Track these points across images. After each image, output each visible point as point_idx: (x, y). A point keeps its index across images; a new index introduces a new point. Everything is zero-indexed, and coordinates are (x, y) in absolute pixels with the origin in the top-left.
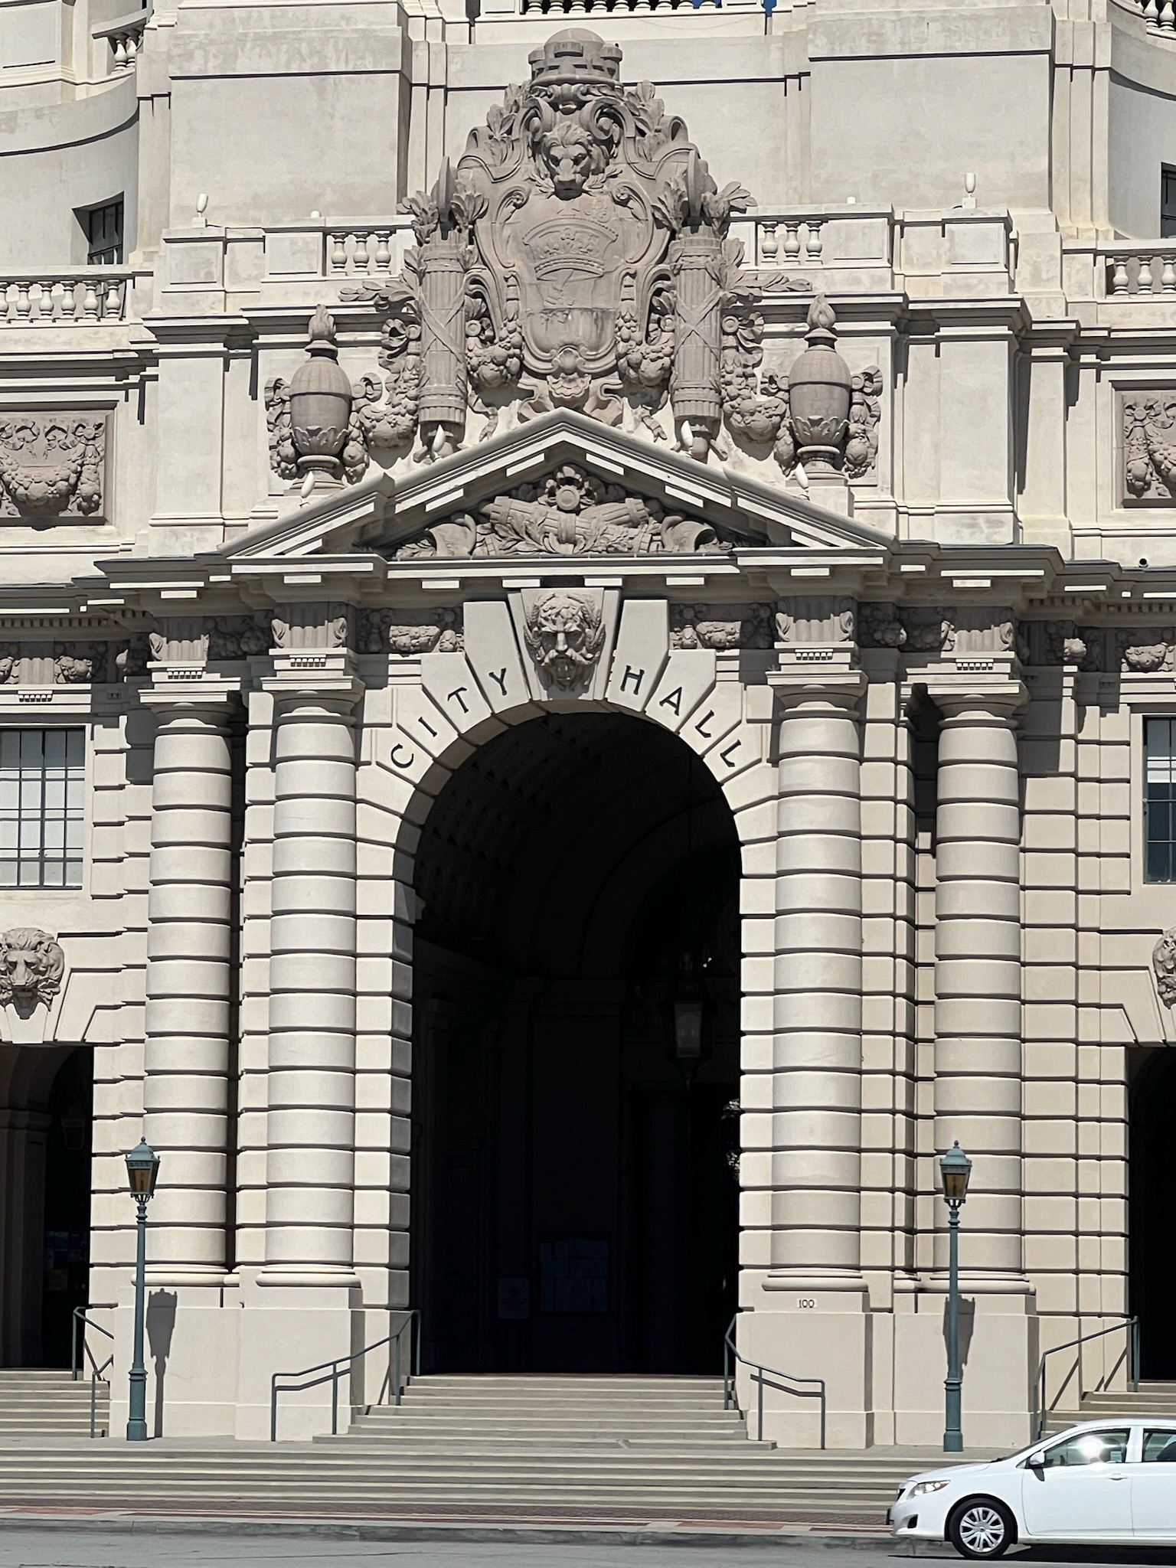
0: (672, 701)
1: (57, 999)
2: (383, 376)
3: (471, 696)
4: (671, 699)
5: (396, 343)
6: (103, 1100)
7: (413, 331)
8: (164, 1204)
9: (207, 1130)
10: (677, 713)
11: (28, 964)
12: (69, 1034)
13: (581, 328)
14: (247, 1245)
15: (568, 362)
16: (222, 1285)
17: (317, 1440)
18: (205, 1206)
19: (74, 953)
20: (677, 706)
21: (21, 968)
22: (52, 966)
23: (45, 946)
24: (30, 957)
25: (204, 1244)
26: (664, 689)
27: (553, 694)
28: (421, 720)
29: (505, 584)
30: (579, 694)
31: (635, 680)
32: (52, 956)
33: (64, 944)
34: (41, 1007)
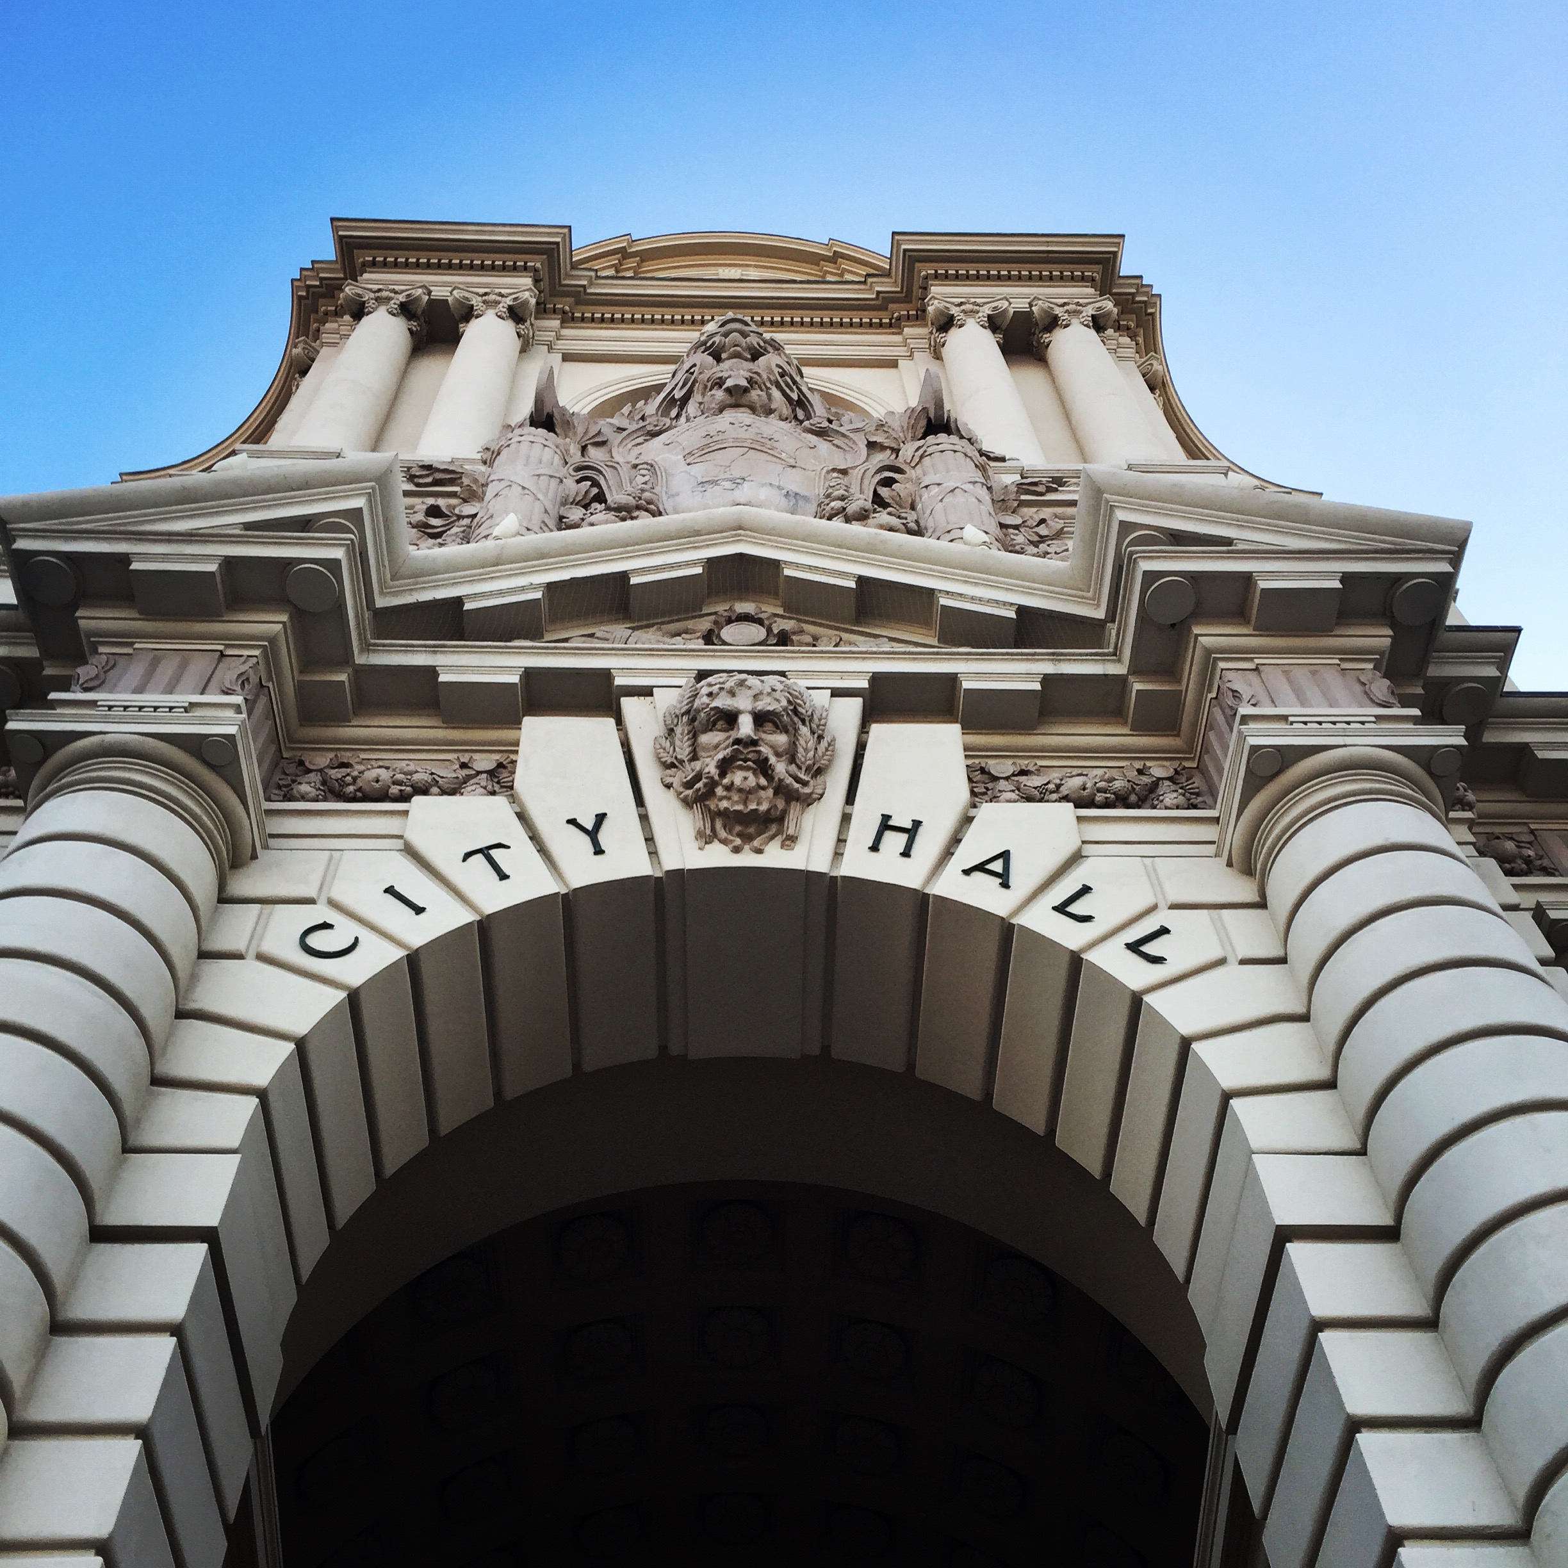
0: (996, 869)
3: (518, 856)
4: (989, 867)
7: (466, 510)
10: (1005, 886)
20: (1004, 876)
26: (971, 852)
27: (718, 856)
28: (390, 891)
29: (618, 681)
30: (774, 857)
31: (904, 837)
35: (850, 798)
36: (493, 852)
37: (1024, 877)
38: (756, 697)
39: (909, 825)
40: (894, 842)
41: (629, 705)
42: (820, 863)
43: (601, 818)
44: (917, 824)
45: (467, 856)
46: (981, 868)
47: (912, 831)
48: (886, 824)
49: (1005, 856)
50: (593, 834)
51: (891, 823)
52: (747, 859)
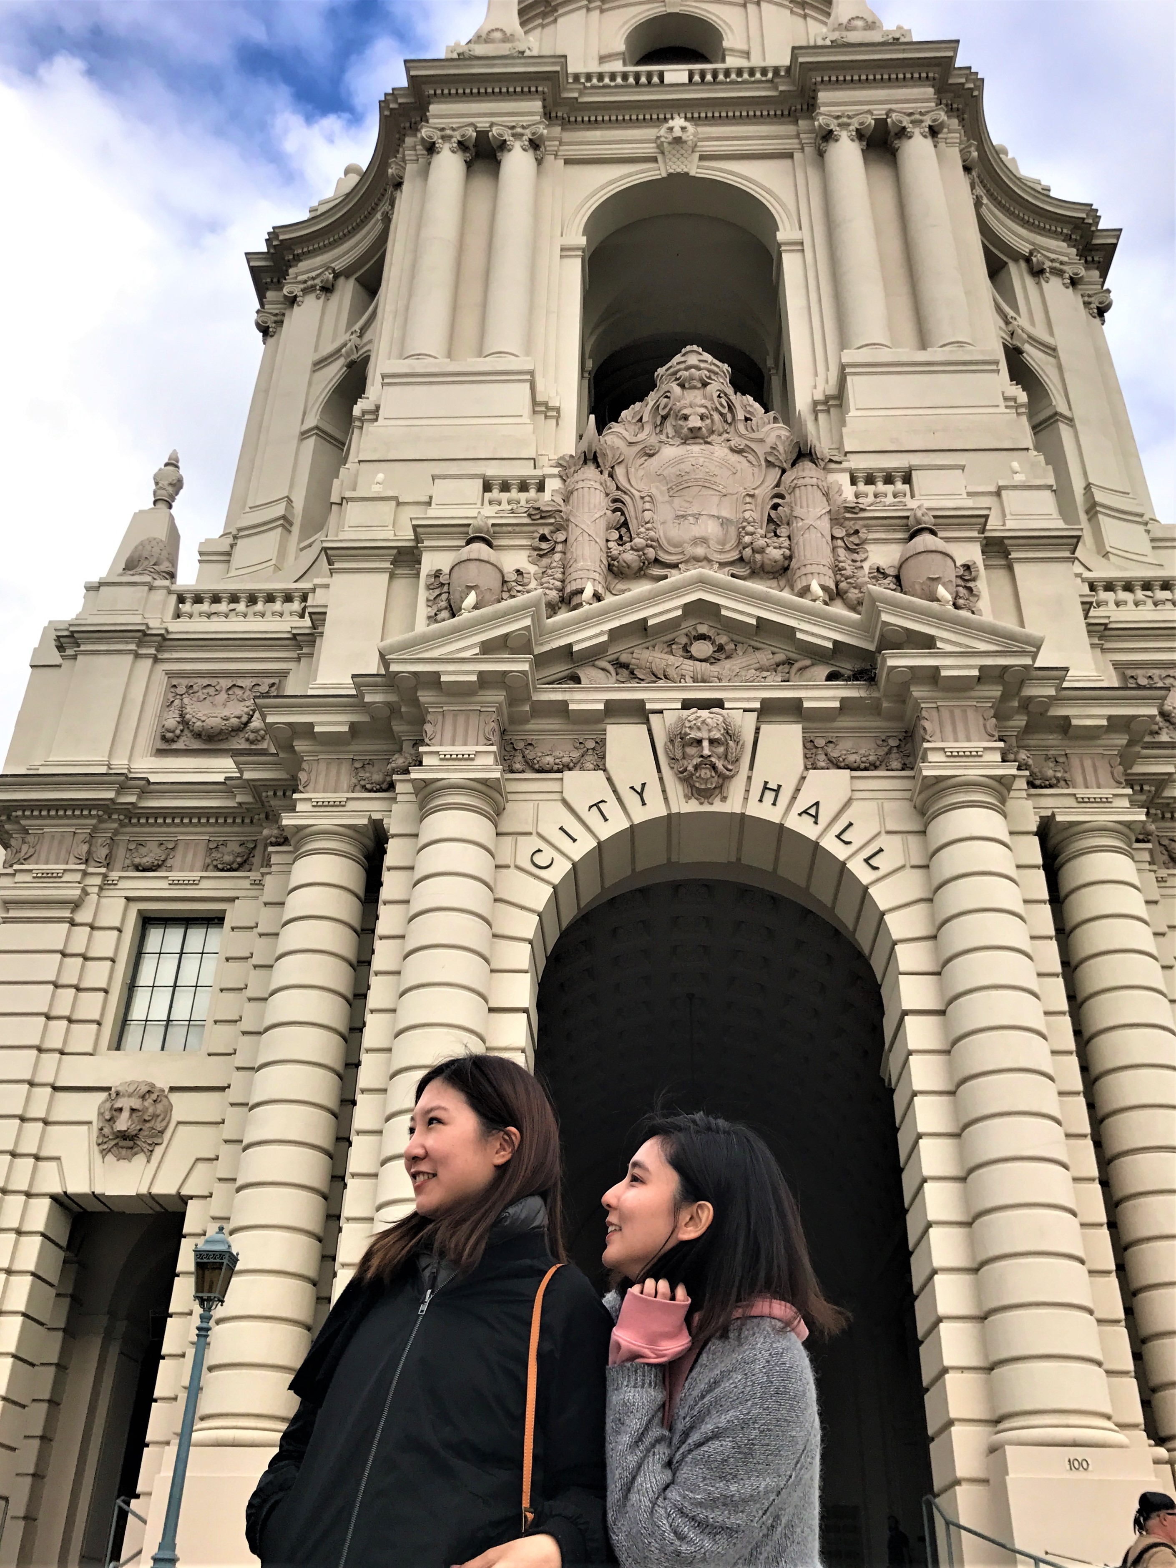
0: (813, 812)
1: (158, 1151)
2: (532, 569)
3: (611, 807)
4: (809, 811)
5: (544, 545)
7: (561, 537)
10: (816, 823)
11: (133, 1110)
12: (165, 1186)
13: (711, 529)
15: (700, 551)
19: (181, 1107)
20: (816, 817)
21: (126, 1114)
22: (158, 1116)
23: (154, 1097)
24: (136, 1103)
26: (802, 802)
27: (693, 806)
28: (561, 828)
29: (648, 706)
30: (718, 807)
31: (773, 794)
32: (160, 1108)
33: (174, 1097)
34: (140, 1159)
35: (751, 767)
36: (600, 805)
37: (823, 819)
38: (710, 731)
39: (776, 788)
40: (769, 796)
41: (652, 717)
42: (738, 810)
43: (644, 785)
44: (779, 786)
45: (590, 807)
46: (805, 812)
47: (777, 791)
48: (766, 788)
49: (817, 804)
50: (641, 794)
51: (768, 786)
52: (706, 808)
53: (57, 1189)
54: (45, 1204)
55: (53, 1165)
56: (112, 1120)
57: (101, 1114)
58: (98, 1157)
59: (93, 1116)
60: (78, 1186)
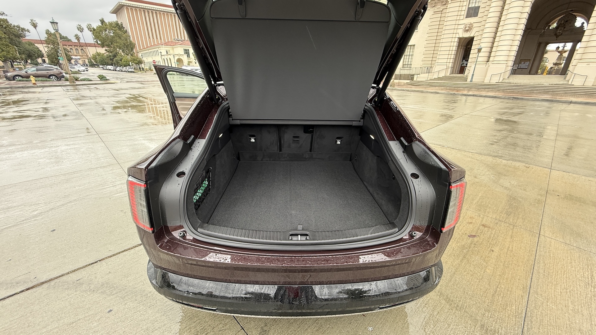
1: (471, 31)
6: (474, 43)
8: (481, 54)
9: (490, 45)
12: (472, 35)
14: (491, 59)
16: (486, 64)
17: (496, 83)
18: (487, 54)
19: (475, 25)
21: (467, 27)
24: (469, 26)
25: (486, 59)
32: (472, 26)
33: (473, 24)
34: (469, 32)
53: (458, 37)
54: (457, 39)
55: (458, 34)
56: (465, 28)
57: (464, 27)
58: (463, 32)
59: (463, 28)
60: (461, 36)
